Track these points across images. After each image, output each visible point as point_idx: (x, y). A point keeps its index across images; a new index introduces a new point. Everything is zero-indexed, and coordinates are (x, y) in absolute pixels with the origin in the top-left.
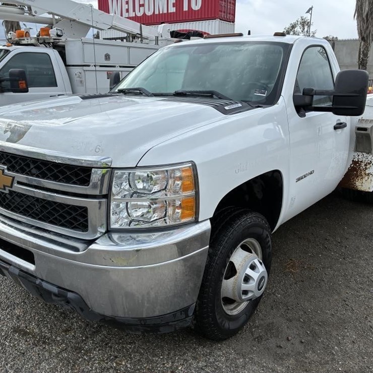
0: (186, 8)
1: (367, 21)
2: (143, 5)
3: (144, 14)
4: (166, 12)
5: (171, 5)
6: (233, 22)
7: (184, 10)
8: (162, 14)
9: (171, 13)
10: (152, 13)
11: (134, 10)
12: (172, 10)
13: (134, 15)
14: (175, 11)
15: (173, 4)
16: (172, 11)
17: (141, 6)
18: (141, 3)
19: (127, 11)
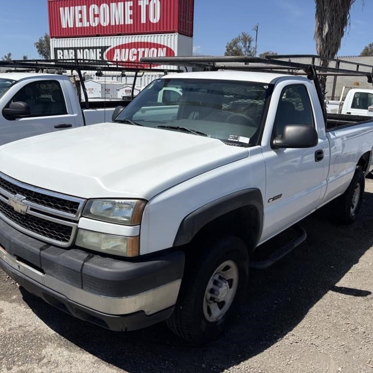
0: (143, 20)
1: (327, 41)
2: (98, 16)
3: (99, 24)
4: (123, 23)
5: (128, 17)
6: (192, 36)
7: (142, 22)
8: (118, 25)
9: (128, 25)
10: (108, 24)
11: (88, 20)
12: (129, 21)
13: (88, 26)
14: (132, 23)
15: (130, 15)
16: (129, 23)
17: (95, 16)
18: (96, 13)
19: (81, 20)
